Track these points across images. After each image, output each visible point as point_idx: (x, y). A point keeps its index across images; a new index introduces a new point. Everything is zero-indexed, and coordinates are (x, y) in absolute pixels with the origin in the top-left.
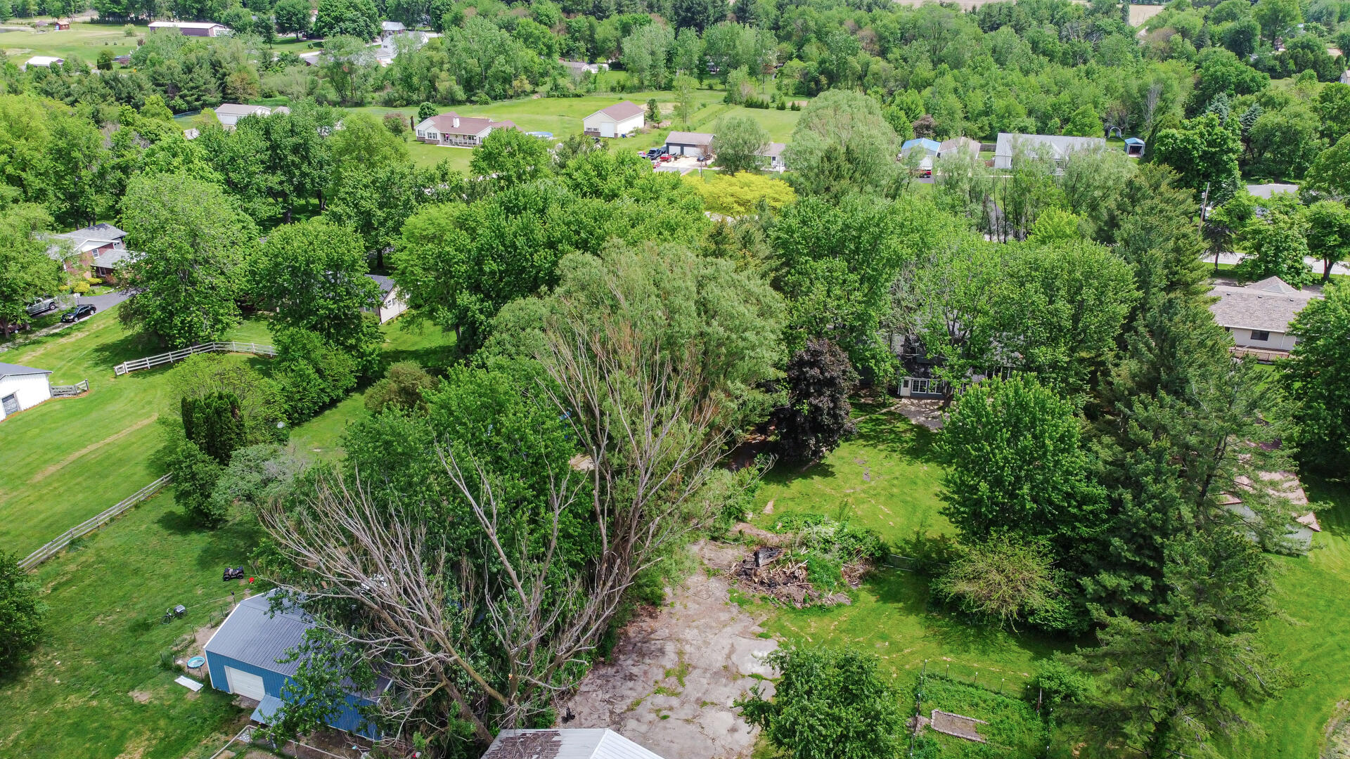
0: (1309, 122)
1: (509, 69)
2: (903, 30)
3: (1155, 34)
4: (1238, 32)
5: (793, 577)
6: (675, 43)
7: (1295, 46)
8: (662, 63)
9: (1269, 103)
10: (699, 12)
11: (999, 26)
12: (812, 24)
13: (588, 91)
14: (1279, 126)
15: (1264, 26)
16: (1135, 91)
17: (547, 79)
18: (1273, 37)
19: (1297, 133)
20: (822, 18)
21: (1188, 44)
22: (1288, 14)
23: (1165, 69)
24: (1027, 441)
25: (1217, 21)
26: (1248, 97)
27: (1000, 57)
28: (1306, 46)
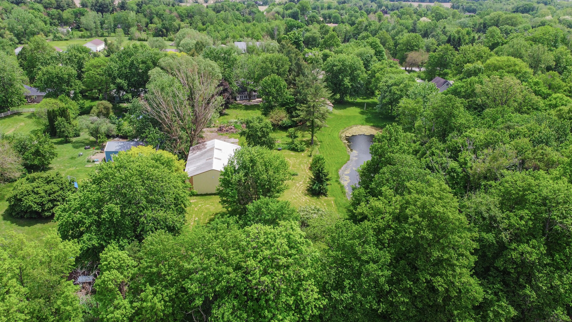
0: (318, 35)
1: (36, 30)
2: (188, 13)
3: (269, 14)
4: (294, 13)
5: (231, 129)
6: (103, 19)
7: (310, 17)
8: (99, 26)
9: (307, 30)
10: (105, 8)
11: (220, 11)
12: (154, 11)
13: (71, 38)
14: (310, 37)
15: (301, 11)
16: (270, 29)
17: (50, 34)
18: (303, 14)
19: (315, 38)
20: (157, 8)
21: (280, 16)
22: (307, 7)
23: (277, 22)
24: (278, 87)
25: (287, 9)
26: (301, 29)
27: (225, 20)
28: (314, 17)
